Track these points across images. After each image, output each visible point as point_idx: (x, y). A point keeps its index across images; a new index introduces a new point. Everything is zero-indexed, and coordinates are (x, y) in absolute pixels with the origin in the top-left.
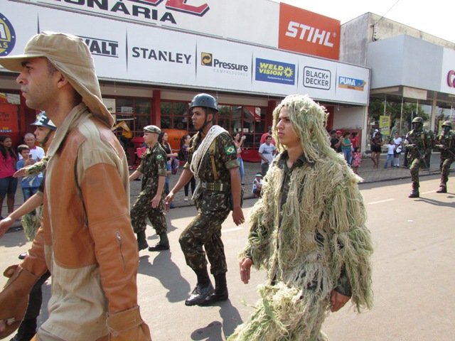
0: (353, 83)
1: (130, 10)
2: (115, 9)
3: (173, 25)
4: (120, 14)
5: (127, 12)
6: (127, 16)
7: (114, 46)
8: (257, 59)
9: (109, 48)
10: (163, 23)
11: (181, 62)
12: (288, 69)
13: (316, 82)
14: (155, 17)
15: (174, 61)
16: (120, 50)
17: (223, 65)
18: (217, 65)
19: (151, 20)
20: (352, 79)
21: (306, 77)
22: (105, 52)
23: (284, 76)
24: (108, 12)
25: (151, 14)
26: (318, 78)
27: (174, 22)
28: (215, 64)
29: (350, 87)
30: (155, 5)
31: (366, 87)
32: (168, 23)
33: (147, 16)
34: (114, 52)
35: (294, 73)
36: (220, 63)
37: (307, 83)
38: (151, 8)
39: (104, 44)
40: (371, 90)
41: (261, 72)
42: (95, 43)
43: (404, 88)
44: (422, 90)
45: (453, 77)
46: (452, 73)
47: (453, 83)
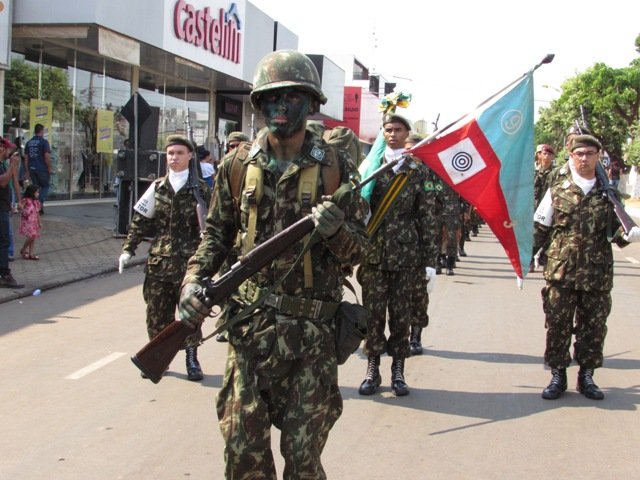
40: (16, 27)
43: (100, 30)
44: (132, 42)
45: (183, 16)
46: (182, 6)
47: (184, 29)
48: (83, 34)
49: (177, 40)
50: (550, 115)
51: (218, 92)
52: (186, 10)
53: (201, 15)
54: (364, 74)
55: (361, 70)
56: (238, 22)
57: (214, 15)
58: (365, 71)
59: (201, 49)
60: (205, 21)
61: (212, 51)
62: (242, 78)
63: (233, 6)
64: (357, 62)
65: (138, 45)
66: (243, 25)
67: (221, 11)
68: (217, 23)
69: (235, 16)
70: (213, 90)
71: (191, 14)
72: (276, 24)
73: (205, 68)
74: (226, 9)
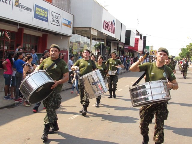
0: (67, 23)
8: (35, 5)
11: (7, 3)
12: (46, 12)
13: (55, 21)
15: (4, 2)
17: (23, 7)
18: (21, 7)
20: (67, 20)
21: (52, 18)
23: (44, 17)
26: (56, 19)
28: (20, 6)
29: (66, 25)
31: (72, 26)
35: (48, 15)
36: (22, 6)
37: (52, 21)
41: (36, 13)
43: (92, 29)
44: (96, 31)
45: (105, 24)
46: (105, 22)
47: (105, 27)
48: (88, 29)
49: (104, 29)
50: (189, 47)
51: (107, 40)
52: (106, 23)
53: (108, 23)
54: (138, 34)
55: (137, 32)
56: (115, 24)
57: (110, 23)
58: (139, 33)
59: (108, 31)
60: (109, 25)
61: (110, 32)
62: (115, 37)
63: (114, 20)
64: (137, 31)
65: (97, 31)
66: (115, 25)
67: (112, 22)
68: (111, 25)
69: (114, 23)
70: (105, 40)
71: (106, 24)
72: (122, 23)
73: (108, 35)
74: (113, 21)
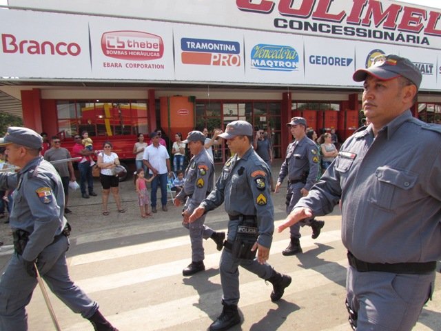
1: (405, 38)
2: (398, 39)
3: (428, 46)
4: (400, 42)
5: (404, 41)
6: (404, 43)
7: (431, 67)
9: (429, 69)
10: (422, 45)
14: (418, 42)
16: (434, 69)
19: (416, 44)
22: (428, 72)
24: (394, 42)
25: (416, 40)
27: (428, 44)
30: (418, 33)
32: (425, 45)
33: (414, 42)
34: (431, 72)
38: (416, 35)
39: (427, 66)
42: (423, 66)
